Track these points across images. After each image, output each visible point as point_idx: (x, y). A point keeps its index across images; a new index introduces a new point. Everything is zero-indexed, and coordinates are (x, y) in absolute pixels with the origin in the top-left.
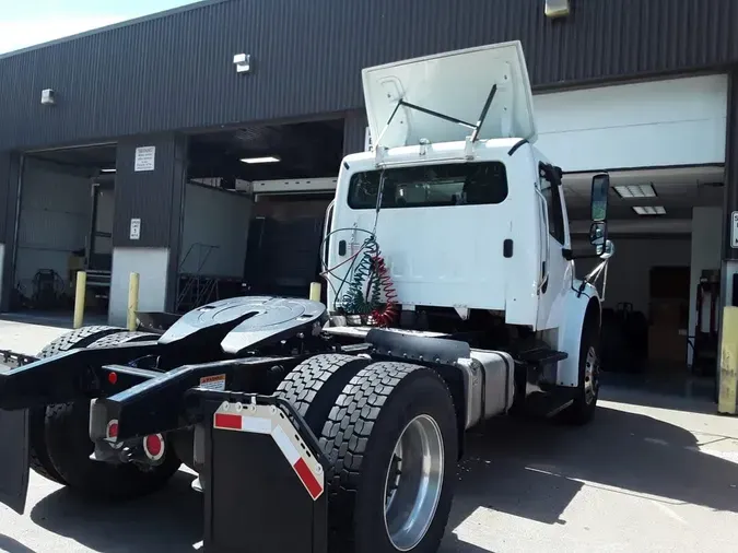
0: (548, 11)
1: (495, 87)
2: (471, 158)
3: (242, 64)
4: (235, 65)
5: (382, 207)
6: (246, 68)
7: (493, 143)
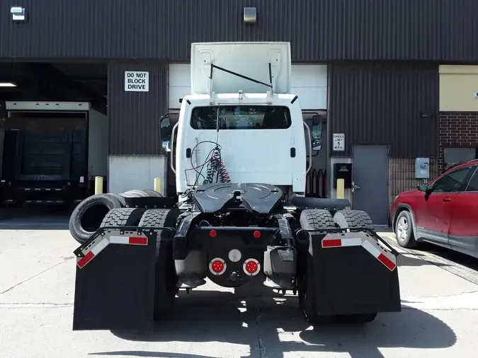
0: (246, 19)
1: (270, 64)
2: (270, 103)
3: (17, 14)
4: (12, 14)
5: (220, 128)
6: (22, 18)
7: (281, 96)
